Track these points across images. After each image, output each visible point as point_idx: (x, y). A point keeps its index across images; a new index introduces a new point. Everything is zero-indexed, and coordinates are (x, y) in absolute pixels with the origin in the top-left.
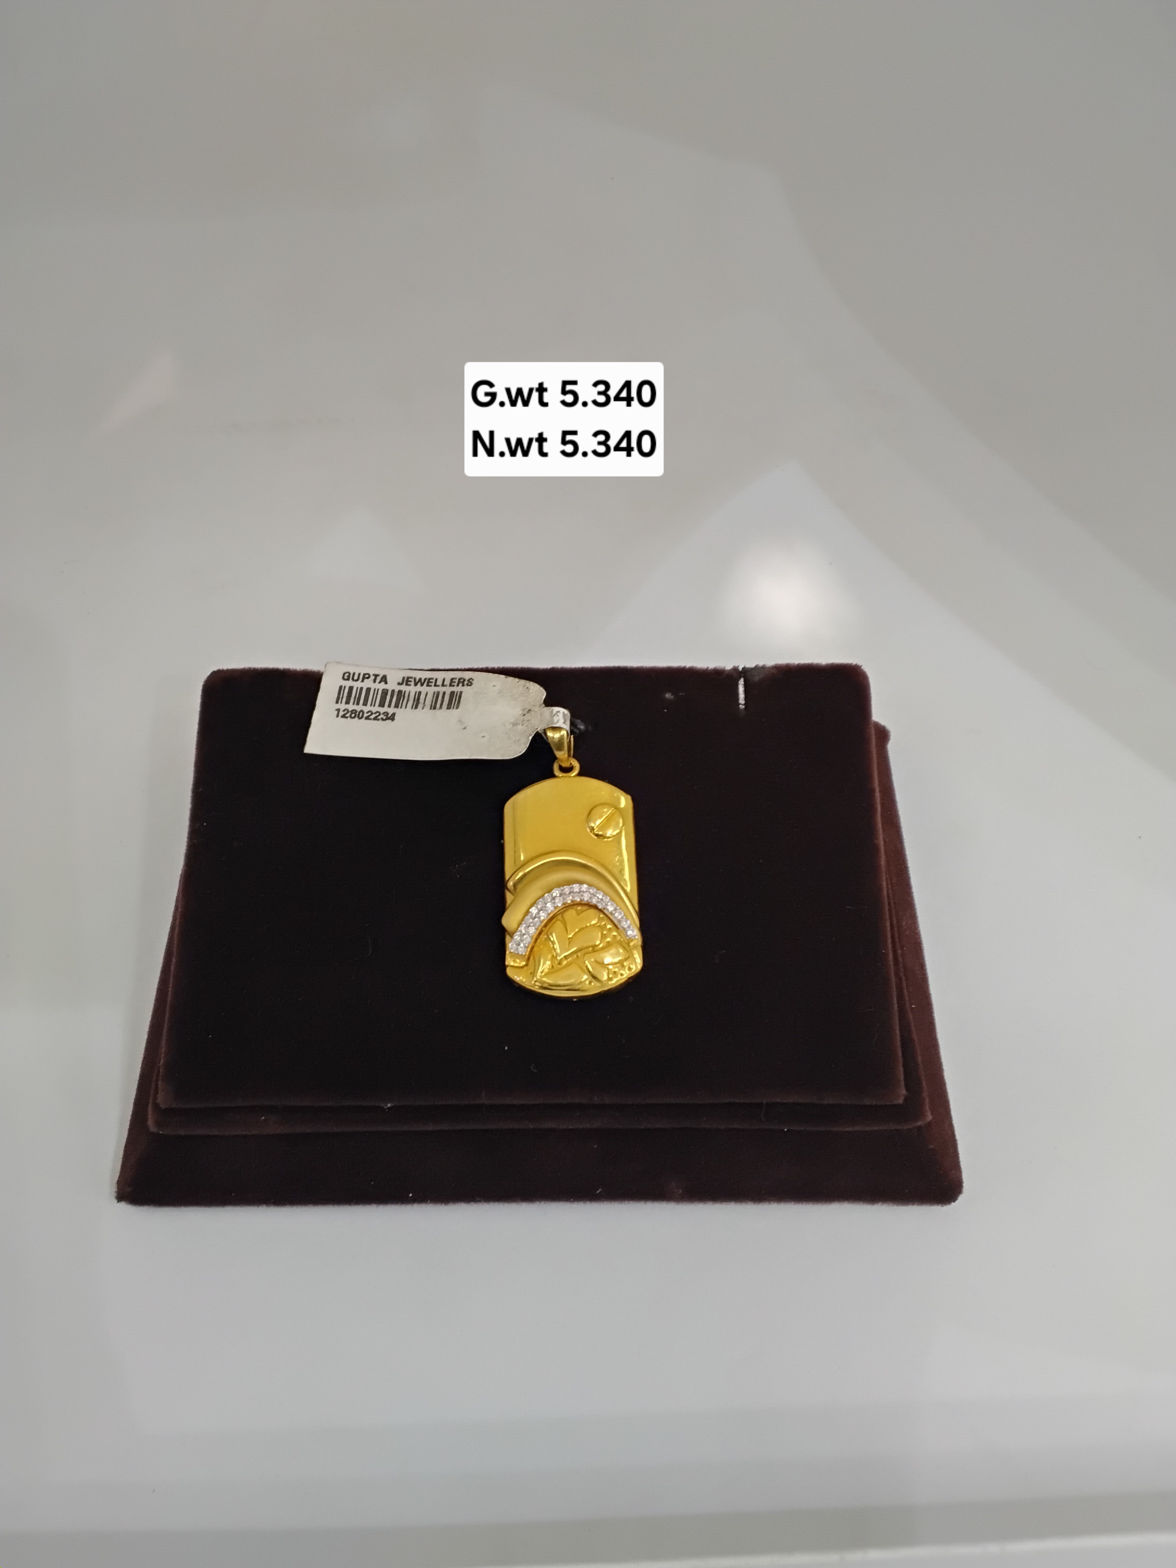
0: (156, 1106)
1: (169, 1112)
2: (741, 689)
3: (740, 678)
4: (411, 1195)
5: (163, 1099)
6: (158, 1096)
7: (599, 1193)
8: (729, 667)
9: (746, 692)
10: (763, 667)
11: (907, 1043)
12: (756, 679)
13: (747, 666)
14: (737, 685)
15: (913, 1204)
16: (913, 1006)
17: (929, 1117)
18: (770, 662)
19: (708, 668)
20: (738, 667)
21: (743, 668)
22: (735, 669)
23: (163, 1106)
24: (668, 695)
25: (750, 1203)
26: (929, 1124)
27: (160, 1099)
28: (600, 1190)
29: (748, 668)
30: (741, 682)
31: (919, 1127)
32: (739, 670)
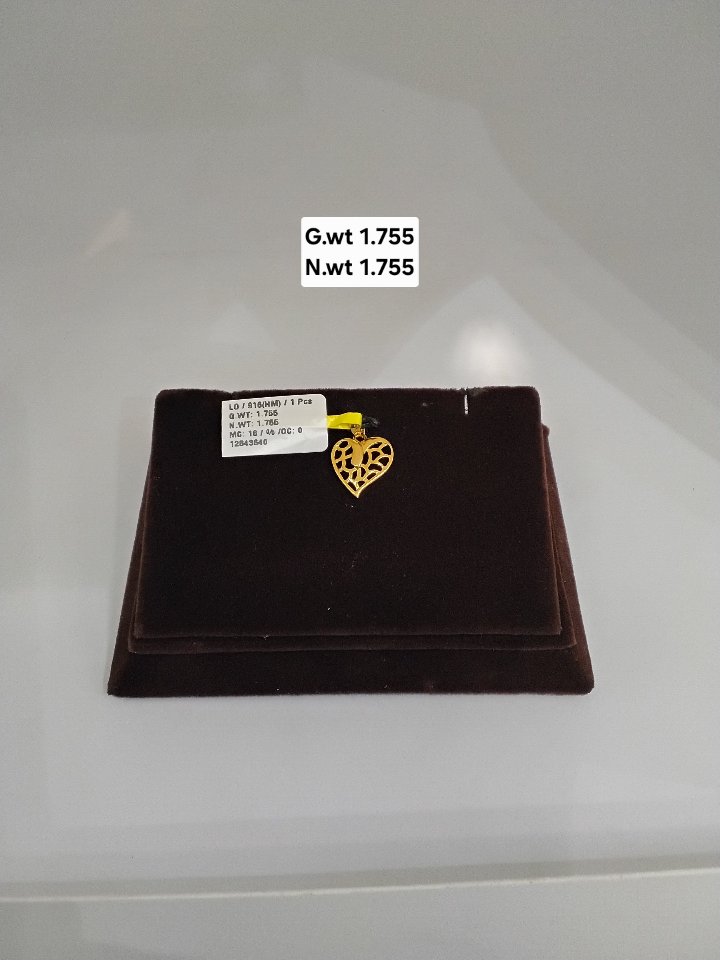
0: (133, 637)
1: (140, 640)
2: (466, 401)
3: (465, 394)
4: (278, 690)
5: (137, 633)
6: (134, 631)
7: (386, 688)
8: (458, 388)
9: (468, 402)
10: (479, 388)
11: (562, 602)
12: (475, 395)
13: (469, 388)
14: (464, 398)
15: (566, 694)
16: (565, 582)
17: (575, 643)
18: (482, 386)
19: (446, 389)
20: (464, 388)
21: (466, 389)
22: (462, 389)
23: (137, 637)
24: (424, 404)
25: (472, 694)
26: (574, 647)
27: (135, 634)
28: (387, 686)
29: (470, 389)
30: (466, 396)
31: (569, 649)
32: (465, 390)
